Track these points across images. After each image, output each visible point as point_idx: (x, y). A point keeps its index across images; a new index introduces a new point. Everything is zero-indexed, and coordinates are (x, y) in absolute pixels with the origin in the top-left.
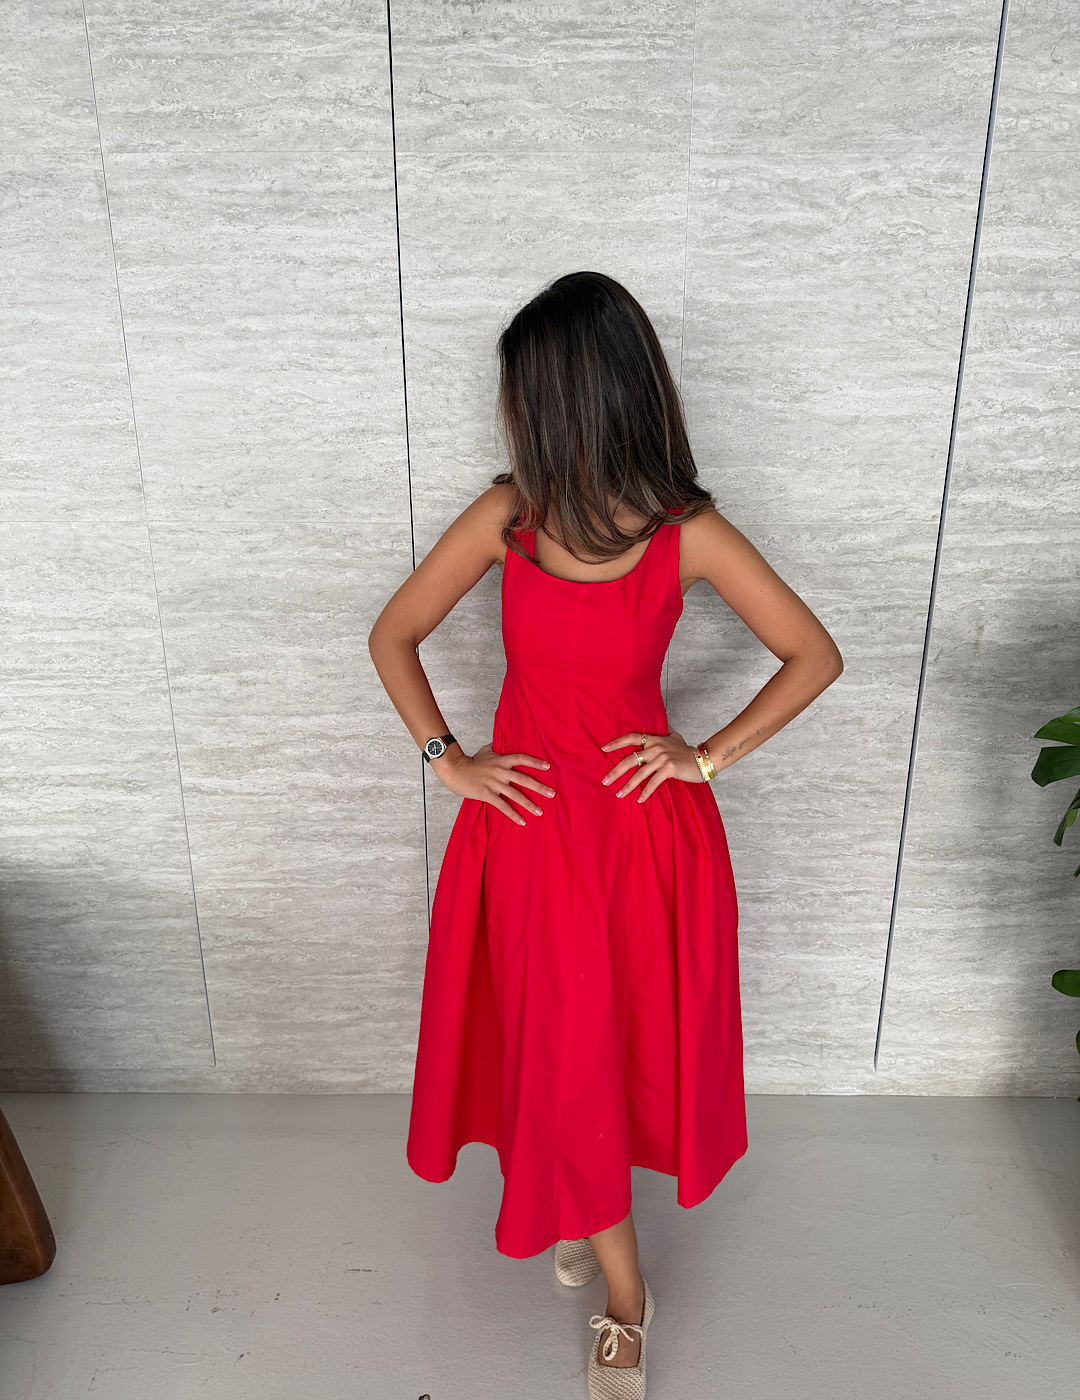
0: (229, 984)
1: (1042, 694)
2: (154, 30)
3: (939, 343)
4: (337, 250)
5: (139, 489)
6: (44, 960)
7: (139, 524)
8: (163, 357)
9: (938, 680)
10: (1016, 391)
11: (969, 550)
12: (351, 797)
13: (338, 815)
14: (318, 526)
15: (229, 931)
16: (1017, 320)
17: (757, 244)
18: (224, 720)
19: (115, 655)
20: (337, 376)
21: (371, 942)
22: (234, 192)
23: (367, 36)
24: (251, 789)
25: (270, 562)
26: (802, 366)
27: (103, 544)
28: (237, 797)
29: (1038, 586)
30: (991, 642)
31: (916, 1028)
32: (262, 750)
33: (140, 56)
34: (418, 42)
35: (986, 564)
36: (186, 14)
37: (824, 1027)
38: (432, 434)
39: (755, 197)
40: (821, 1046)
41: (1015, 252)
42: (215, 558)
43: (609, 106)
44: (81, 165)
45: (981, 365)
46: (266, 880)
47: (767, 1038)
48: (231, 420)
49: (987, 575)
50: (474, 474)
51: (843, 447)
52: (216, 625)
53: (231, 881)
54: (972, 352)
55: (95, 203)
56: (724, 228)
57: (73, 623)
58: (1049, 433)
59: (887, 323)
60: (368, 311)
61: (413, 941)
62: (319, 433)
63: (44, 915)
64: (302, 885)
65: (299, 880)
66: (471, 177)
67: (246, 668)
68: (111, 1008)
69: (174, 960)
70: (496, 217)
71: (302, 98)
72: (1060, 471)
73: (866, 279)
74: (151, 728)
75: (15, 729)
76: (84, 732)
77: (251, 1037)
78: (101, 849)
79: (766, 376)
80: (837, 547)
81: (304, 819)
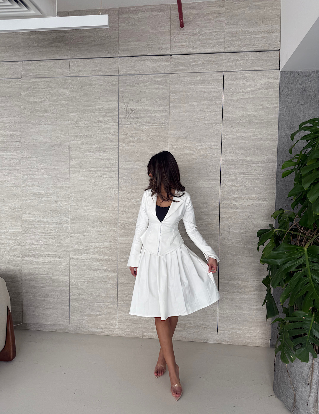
0: (74, 304)
1: (245, 243)
2: (80, 123)
3: (216, 174)
4: (108, 157)
5: (69, 198)
6: (37, 296)
7: (68, 204)
8: (76, 175)
9: (222, 239)
10: (231, 182)
11: (225, 212)
12: (103, 261)
13: (100, 265)
14: (101, 205)
15: (76, 291)
16: (230, 170)
17: (181, 157)
18: (80, 243)
19: (60, 230)
20: (107, 178)
21: (105, 295)
22: (91, 148)
23: (115, 124)
24: (83, 259)
25: (92, 212)
26: (190, 178)
27: (61, 208)
28: (80, 260)
29: (240, 220)
30: (232, 231)
31: (226, 323)
32: (86, 250)
33: (77, 127)
34: (123, 125)
35: (229, 215)
36: (86, 120)
37: (205, 323)
38: (123, 189)
39: (181, 149)
40: (205, 327)
41: (228, 158)
42: (81, 211)
43: (155, 135)
44: (66, 143)
45: (224, 178)
46: (84, 279)
47: (192, 325)
48: (87, 186)
49: (230, 217)
50: (130, 196)
51: (199, 192)
52: (80, 224)
53: (77, 279)
54: (222, 175)
55: (67, 149)
56: (175, 154)
57: (53, 223)
58: (239, 190)
59: (206, 170)
60: (113, 167)
61: (114, 296)
62: (103, 188)
63: (38, 286)
64: (92, 281)
65: (91, 280)
66: (131, 146)
67: (85, 233)
68: (49, 309)
69: (64, 297)
70: (135, 152)
71: (103, 133)
72: (242, 197)
73: (201, 162)
74: (65, 245)
75: (39, 244)
76: (52, 245)
77: (78, 317)
78: (52, 271)
79: (184, 179)
80: (200, 211)
81: (93, 266)
